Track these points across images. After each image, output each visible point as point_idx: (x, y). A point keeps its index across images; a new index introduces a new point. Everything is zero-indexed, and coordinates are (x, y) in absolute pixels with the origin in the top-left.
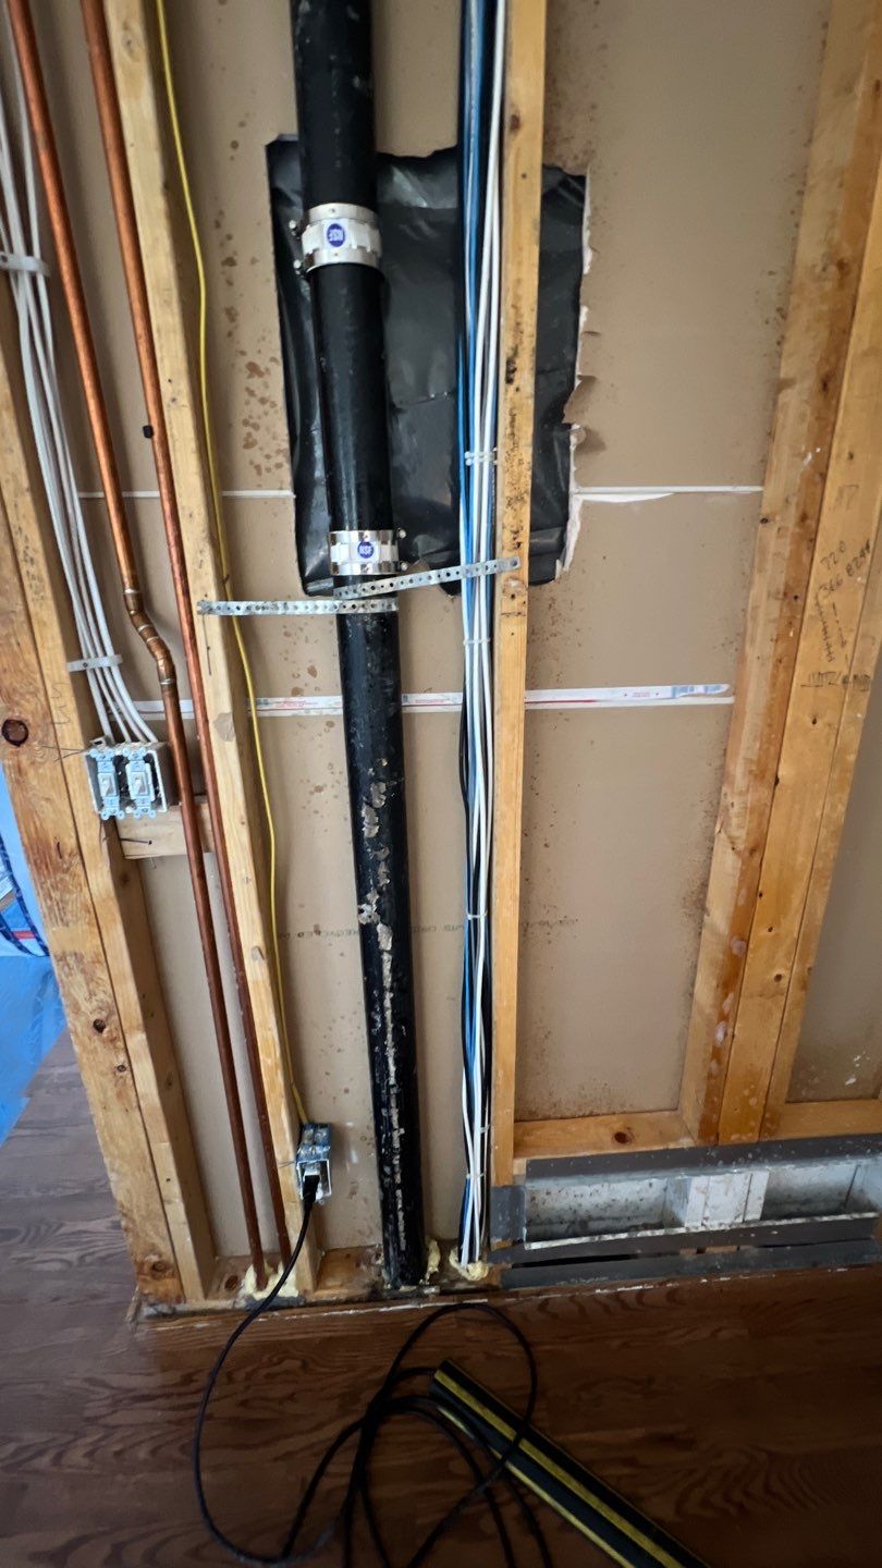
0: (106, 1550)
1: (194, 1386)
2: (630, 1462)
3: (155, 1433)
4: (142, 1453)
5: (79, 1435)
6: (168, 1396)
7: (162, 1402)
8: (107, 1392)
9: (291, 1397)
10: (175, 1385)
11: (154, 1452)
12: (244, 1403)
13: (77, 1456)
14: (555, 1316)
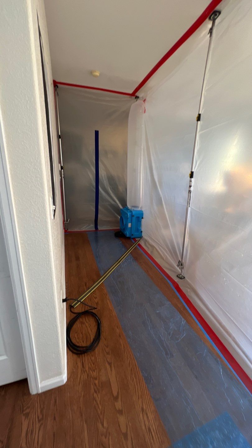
3: (89, 358)
8: (82, 376)
10: (80, 359)
12: (83, 342)
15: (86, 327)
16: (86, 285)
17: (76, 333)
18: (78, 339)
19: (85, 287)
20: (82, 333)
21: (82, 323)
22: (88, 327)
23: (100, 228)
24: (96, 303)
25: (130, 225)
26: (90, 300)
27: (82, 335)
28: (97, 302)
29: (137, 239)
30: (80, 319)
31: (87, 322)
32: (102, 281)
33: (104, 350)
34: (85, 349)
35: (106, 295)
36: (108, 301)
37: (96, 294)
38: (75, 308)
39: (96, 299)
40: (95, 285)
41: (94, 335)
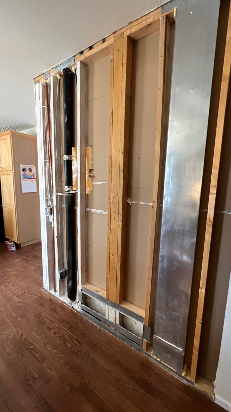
0: (23, 305)
1: (41, 298)
2: (72, 339)
4: (32, 300)
5: (29, 295)
6: (38, 297)
7: (37, 297)
9: (47, 305)
11: (33, 300)
13: (28, 296)
14: (82, 320)
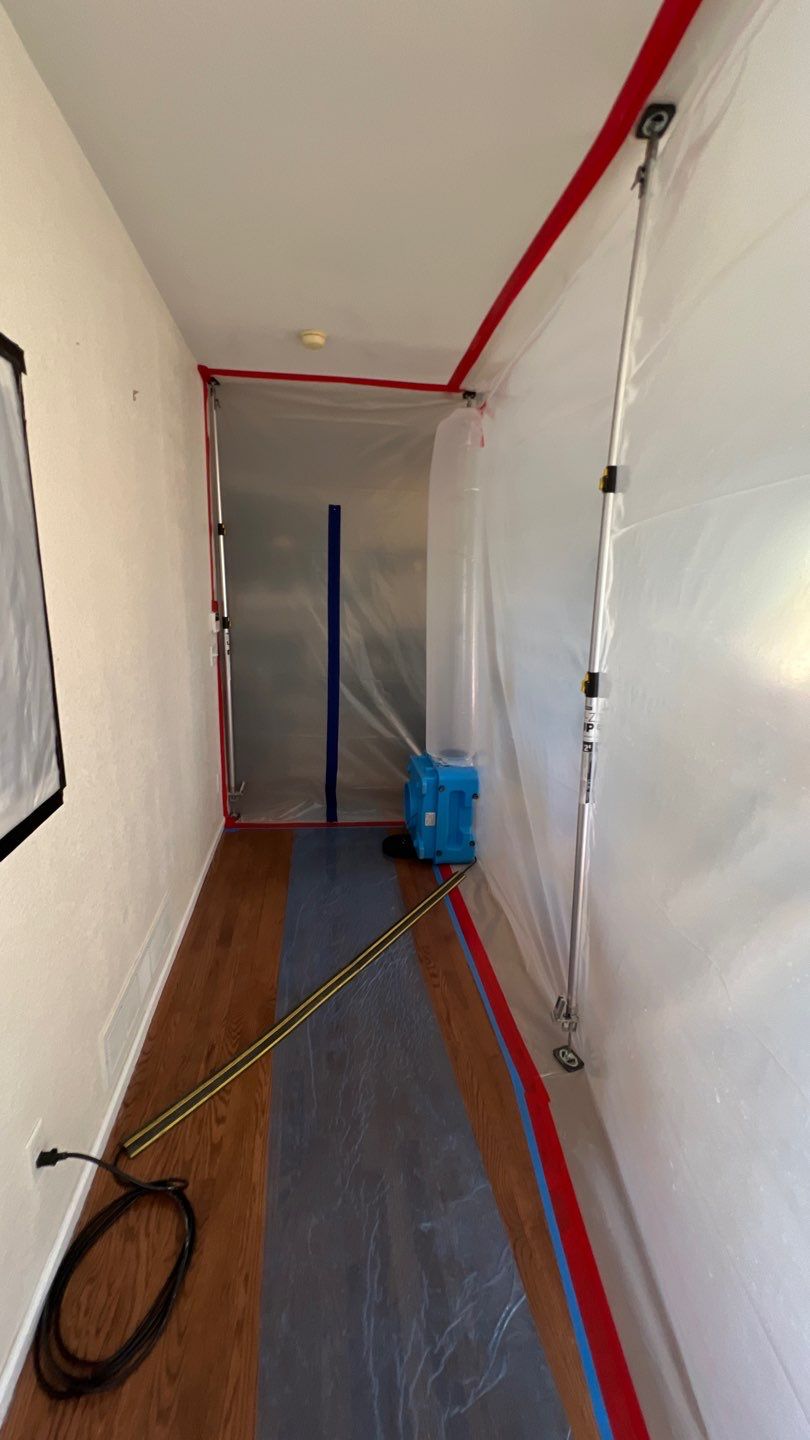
15: (138, 1256)
16: (209, 1054)
17: (91, 1280)
18: (85, 1315)
19: (203, 1066)
20: (110, 1286)
21: (130, 1235)
22: (144, 1256)
23: (343, 816)
24: (212, 1145)
25: (429, 819)
26: (200, 1127)
27: (109, 1295)
28: (216, 1141)
29: (454, 869)
30: (132, 1212)
31: (147, 1235)
32: (269, 1045)
33: (155, 1395)
34: (88, 1373)
35: (260, 1114)
36: (259, 1141)
37: (226, 1103)
38: (134, 1157)
39: (222, 1126)
40: (239, 1060)
41: (150, 1303)
